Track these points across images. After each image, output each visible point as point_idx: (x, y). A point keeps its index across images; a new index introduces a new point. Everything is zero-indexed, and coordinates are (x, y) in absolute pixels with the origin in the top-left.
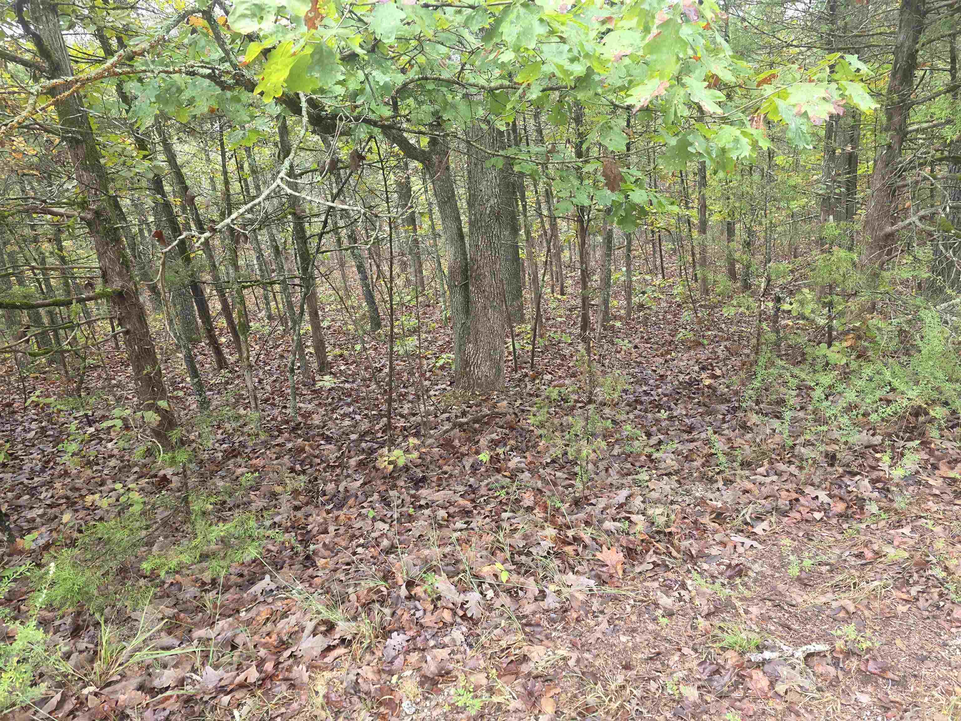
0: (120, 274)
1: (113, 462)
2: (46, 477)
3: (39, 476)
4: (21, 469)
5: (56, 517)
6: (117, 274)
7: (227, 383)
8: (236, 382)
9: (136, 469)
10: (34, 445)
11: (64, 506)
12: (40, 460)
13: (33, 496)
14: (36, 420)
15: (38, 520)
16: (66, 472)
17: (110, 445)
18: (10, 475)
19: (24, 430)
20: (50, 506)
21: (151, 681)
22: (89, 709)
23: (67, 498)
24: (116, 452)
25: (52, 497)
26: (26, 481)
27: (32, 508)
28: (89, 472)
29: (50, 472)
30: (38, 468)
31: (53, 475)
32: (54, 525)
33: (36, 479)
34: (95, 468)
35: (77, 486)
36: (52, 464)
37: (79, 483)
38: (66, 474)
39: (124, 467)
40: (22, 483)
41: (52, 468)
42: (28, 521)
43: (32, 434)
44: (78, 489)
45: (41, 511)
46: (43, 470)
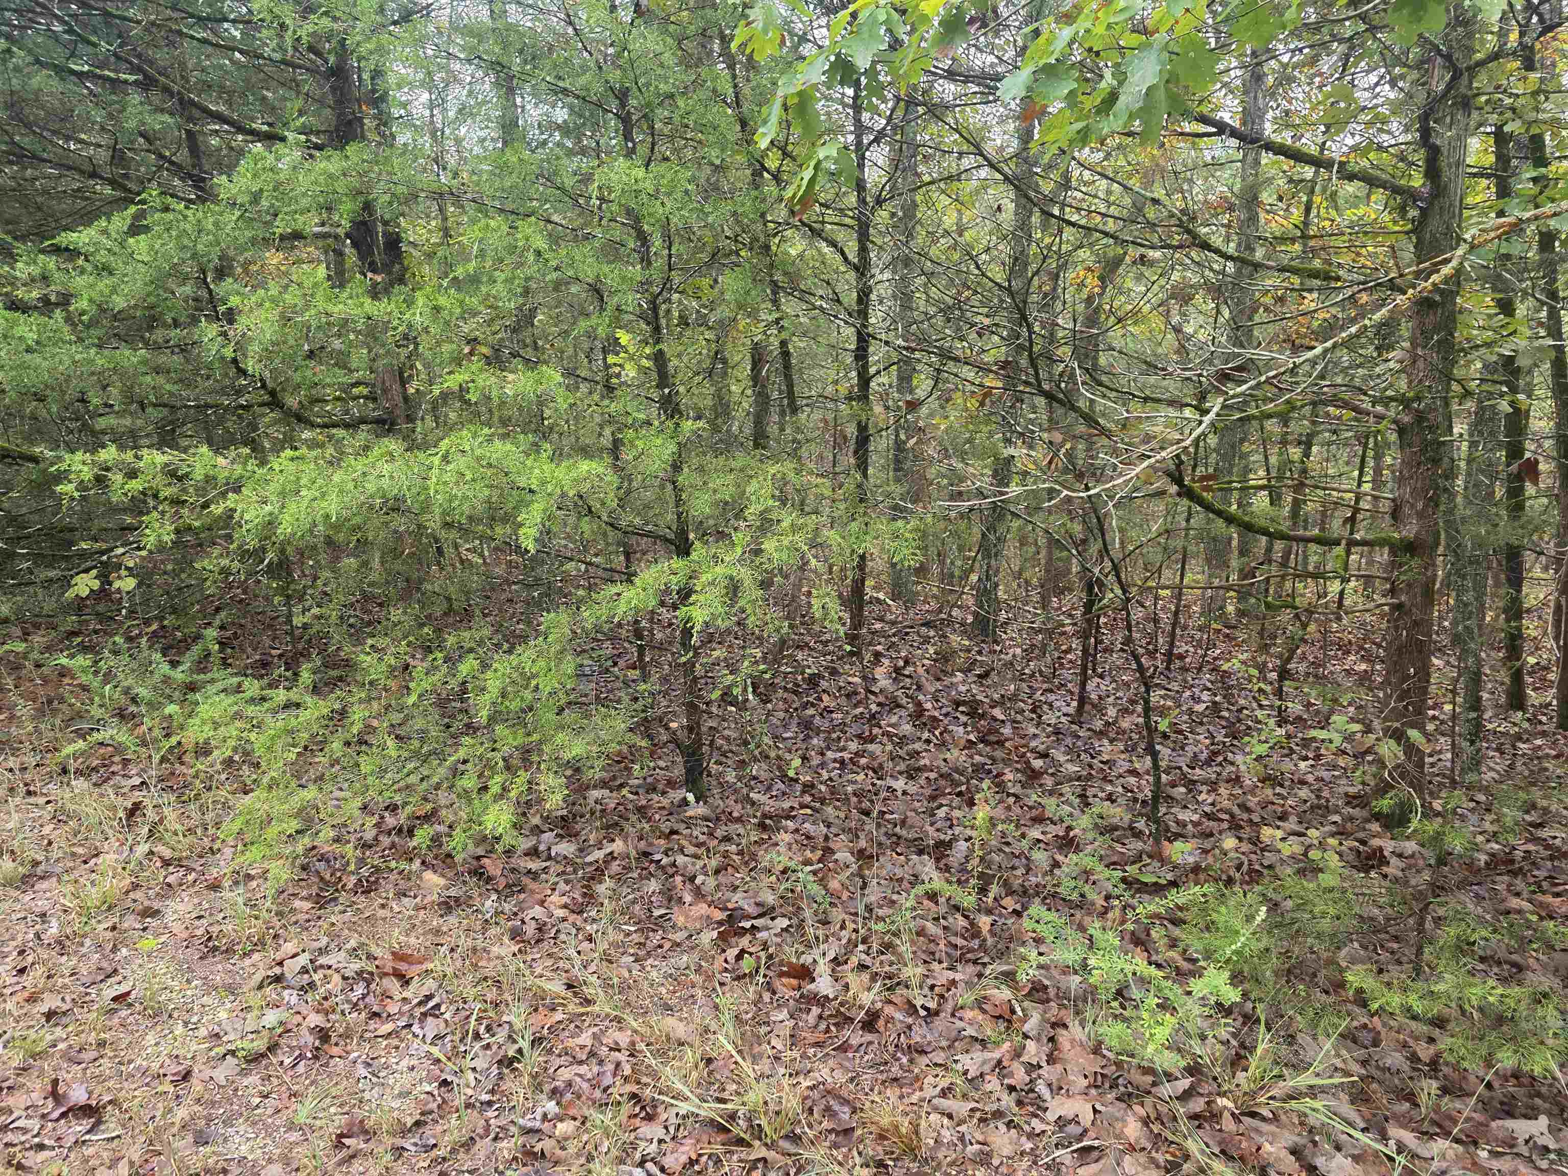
0: (1420, 515)
1: (1304, 793)
2: (1210, 773)
3: (1201, 768)
4: (1183, 748)
5: (1211, 835)
6: (1417, 513)
7: (1518, 737)
8: (1539, 742)
9: (1336, 818)
10: (1201, 723)
11: (1225, 825)
12: (1207, 748)
13: (1190, 791)
14: (1209, 690)
15: (1190, 827)
16: (1238, 777)
17: (1303, 765)
18: (1169, 751)
19: (1193, 697)
20: (1208, 816)
21: (1314, 1155)
22: (1220, 1130)
23: (1232, 816)
24: (1310, 778)
25: (1213, 804)
26: (1185, 768)
27: (1185, 807)
28: (1269, 792)
29: (1218, 769)
30: (1204, 756)
31: (1219, 774)
32: (1207, 845)
33: (1198, 771)
34: (1278, 790)
35: (1250, 804)
36: (1220, 758)
37: (1252, 801)
38: (1236, 780)
39: (1319, 807)
40: (1180, 768)
41: (1220, 764)
42: (1177, 822)
43: (1200, 708)
44: (1248, 810)
45: (1195, 817)
46: (1209, 762)
